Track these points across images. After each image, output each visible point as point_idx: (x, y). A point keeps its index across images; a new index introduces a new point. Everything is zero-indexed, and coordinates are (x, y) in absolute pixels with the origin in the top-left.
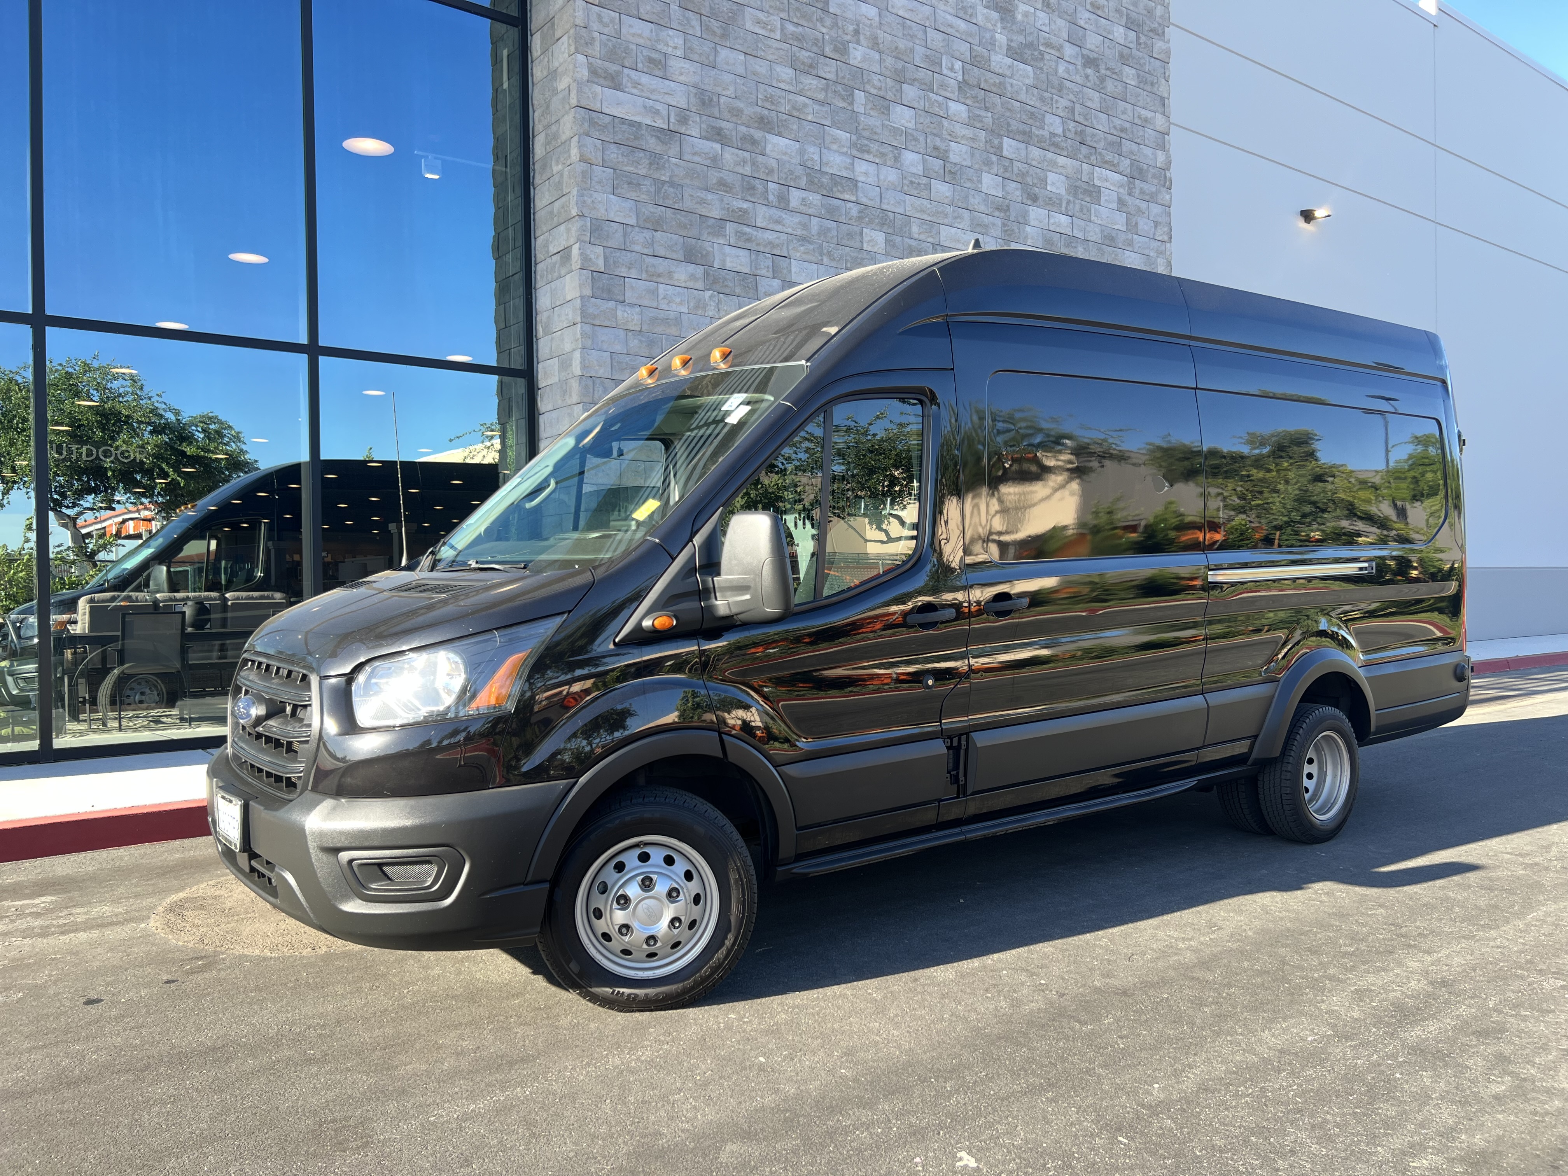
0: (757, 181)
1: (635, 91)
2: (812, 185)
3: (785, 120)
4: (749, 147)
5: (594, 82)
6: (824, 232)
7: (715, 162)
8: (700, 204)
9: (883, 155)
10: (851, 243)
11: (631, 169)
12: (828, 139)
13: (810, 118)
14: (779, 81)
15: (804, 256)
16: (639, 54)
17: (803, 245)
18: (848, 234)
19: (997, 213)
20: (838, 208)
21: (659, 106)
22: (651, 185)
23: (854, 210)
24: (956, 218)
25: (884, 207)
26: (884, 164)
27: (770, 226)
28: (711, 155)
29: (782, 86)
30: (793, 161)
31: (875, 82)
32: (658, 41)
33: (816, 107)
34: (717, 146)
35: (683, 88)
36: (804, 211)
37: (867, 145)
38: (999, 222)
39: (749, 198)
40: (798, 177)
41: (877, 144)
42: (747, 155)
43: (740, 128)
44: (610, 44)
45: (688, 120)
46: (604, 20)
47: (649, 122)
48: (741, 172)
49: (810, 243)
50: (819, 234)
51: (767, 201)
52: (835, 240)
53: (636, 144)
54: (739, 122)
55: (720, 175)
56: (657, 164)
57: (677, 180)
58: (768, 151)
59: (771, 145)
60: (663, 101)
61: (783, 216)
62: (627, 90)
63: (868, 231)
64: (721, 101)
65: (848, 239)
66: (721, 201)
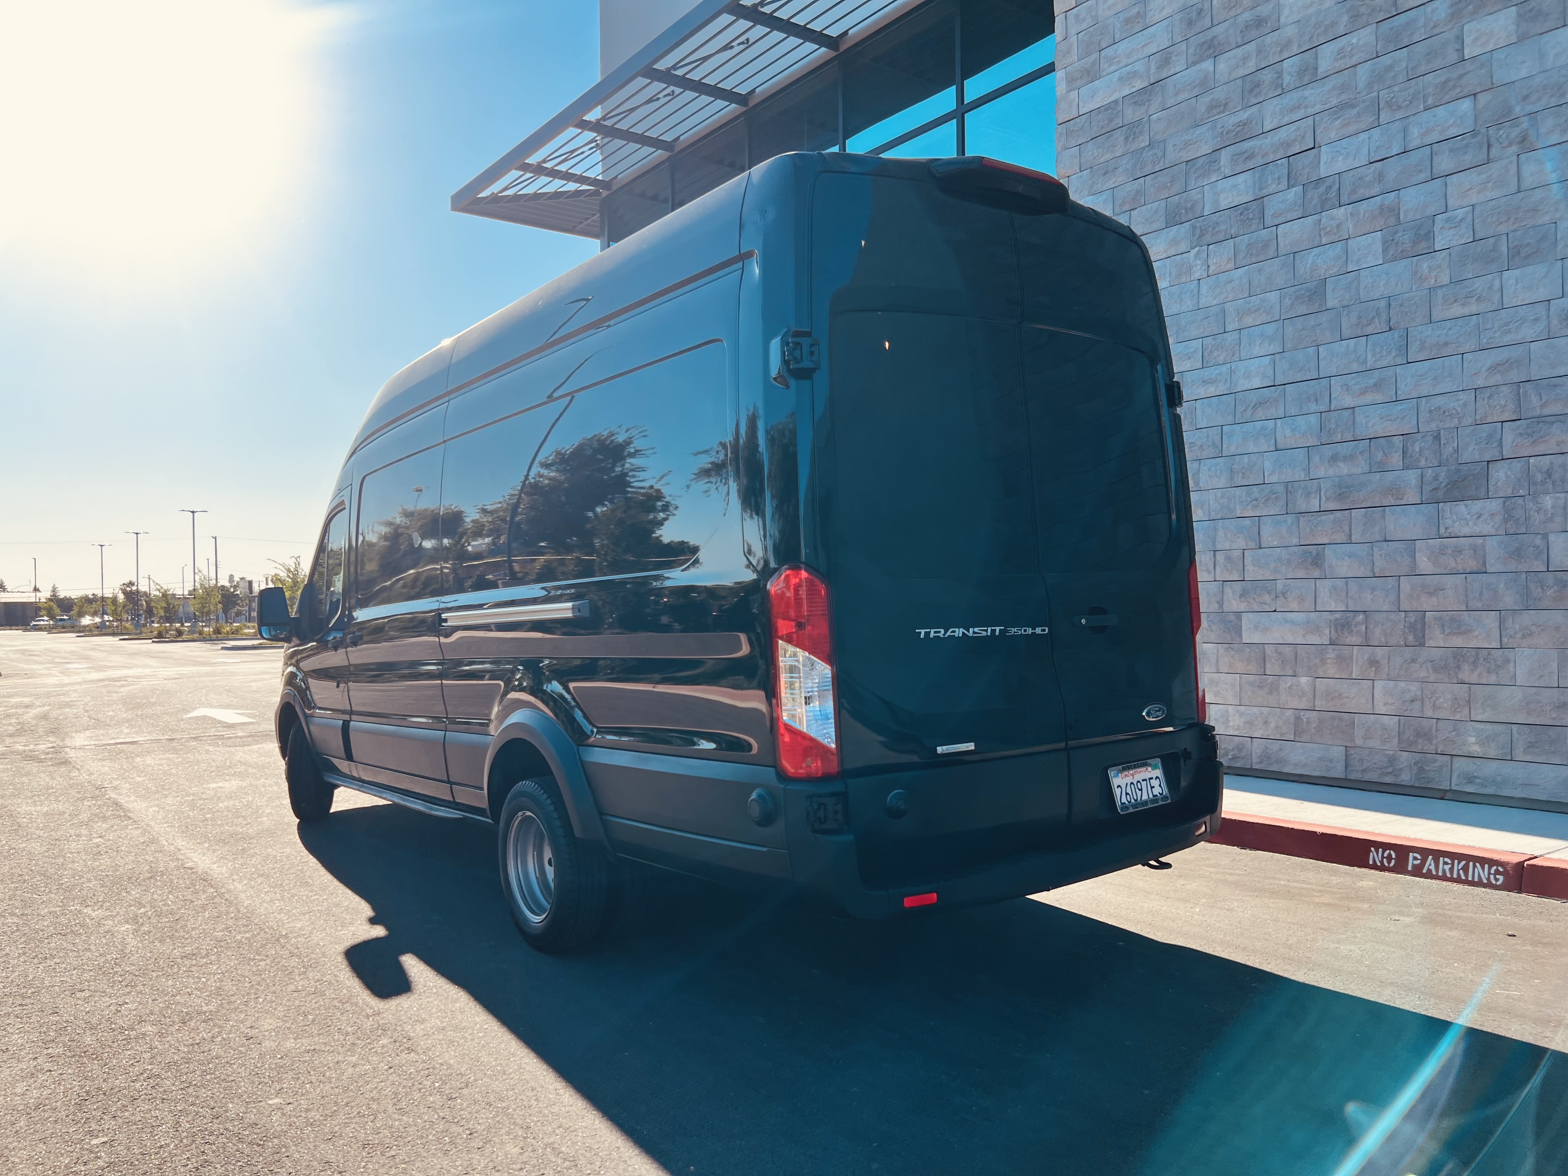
0: (1266, 71)
1: (1114, 68)
2: (1355, 21)
4: (1254, 33)
5: (1071, 90)
6: (1379, 77)
7: (1205, 85)
8: (1184, 148)
10: (1438, 63)
11: (1107, 157)
15: (1343, 131)
16: (1117, 23)
17: (1338, 118)
18: (1428, 54)
20: (1408, 25)
21: (1137, 67)
22: (1129, 161)
23: (1442, 9)
27: (1286, 120)
28: (1197, 82)
34: (1208, 65)
35: (1165, 24)
36: (1343, 67)
39: (1254, 101)
40: (1333, 24)
42: (1250, 48)
43: (1240, 19)
44: (1086, 38)
45: (1170, 58)
46: (1081, 16)
47: (1127, 92)
48: (1241, 75)
49: (1353, 106)
50: (1369, 85)
51: (1280, 89)
52: (1401, 78)
53: (1113, 125)
54: (1239, 12)
55: (1212, 96)
56: (1134, 133)
57: (1159, 137)
58: (1283, 21)
59: (1288, 8)
60: (1142, 56)
61: (1306, 93)
62: (1105, 73)
63: (1473, 25)
64: (1214, 2)
65: (1428, 62)
66: (1213, 128)
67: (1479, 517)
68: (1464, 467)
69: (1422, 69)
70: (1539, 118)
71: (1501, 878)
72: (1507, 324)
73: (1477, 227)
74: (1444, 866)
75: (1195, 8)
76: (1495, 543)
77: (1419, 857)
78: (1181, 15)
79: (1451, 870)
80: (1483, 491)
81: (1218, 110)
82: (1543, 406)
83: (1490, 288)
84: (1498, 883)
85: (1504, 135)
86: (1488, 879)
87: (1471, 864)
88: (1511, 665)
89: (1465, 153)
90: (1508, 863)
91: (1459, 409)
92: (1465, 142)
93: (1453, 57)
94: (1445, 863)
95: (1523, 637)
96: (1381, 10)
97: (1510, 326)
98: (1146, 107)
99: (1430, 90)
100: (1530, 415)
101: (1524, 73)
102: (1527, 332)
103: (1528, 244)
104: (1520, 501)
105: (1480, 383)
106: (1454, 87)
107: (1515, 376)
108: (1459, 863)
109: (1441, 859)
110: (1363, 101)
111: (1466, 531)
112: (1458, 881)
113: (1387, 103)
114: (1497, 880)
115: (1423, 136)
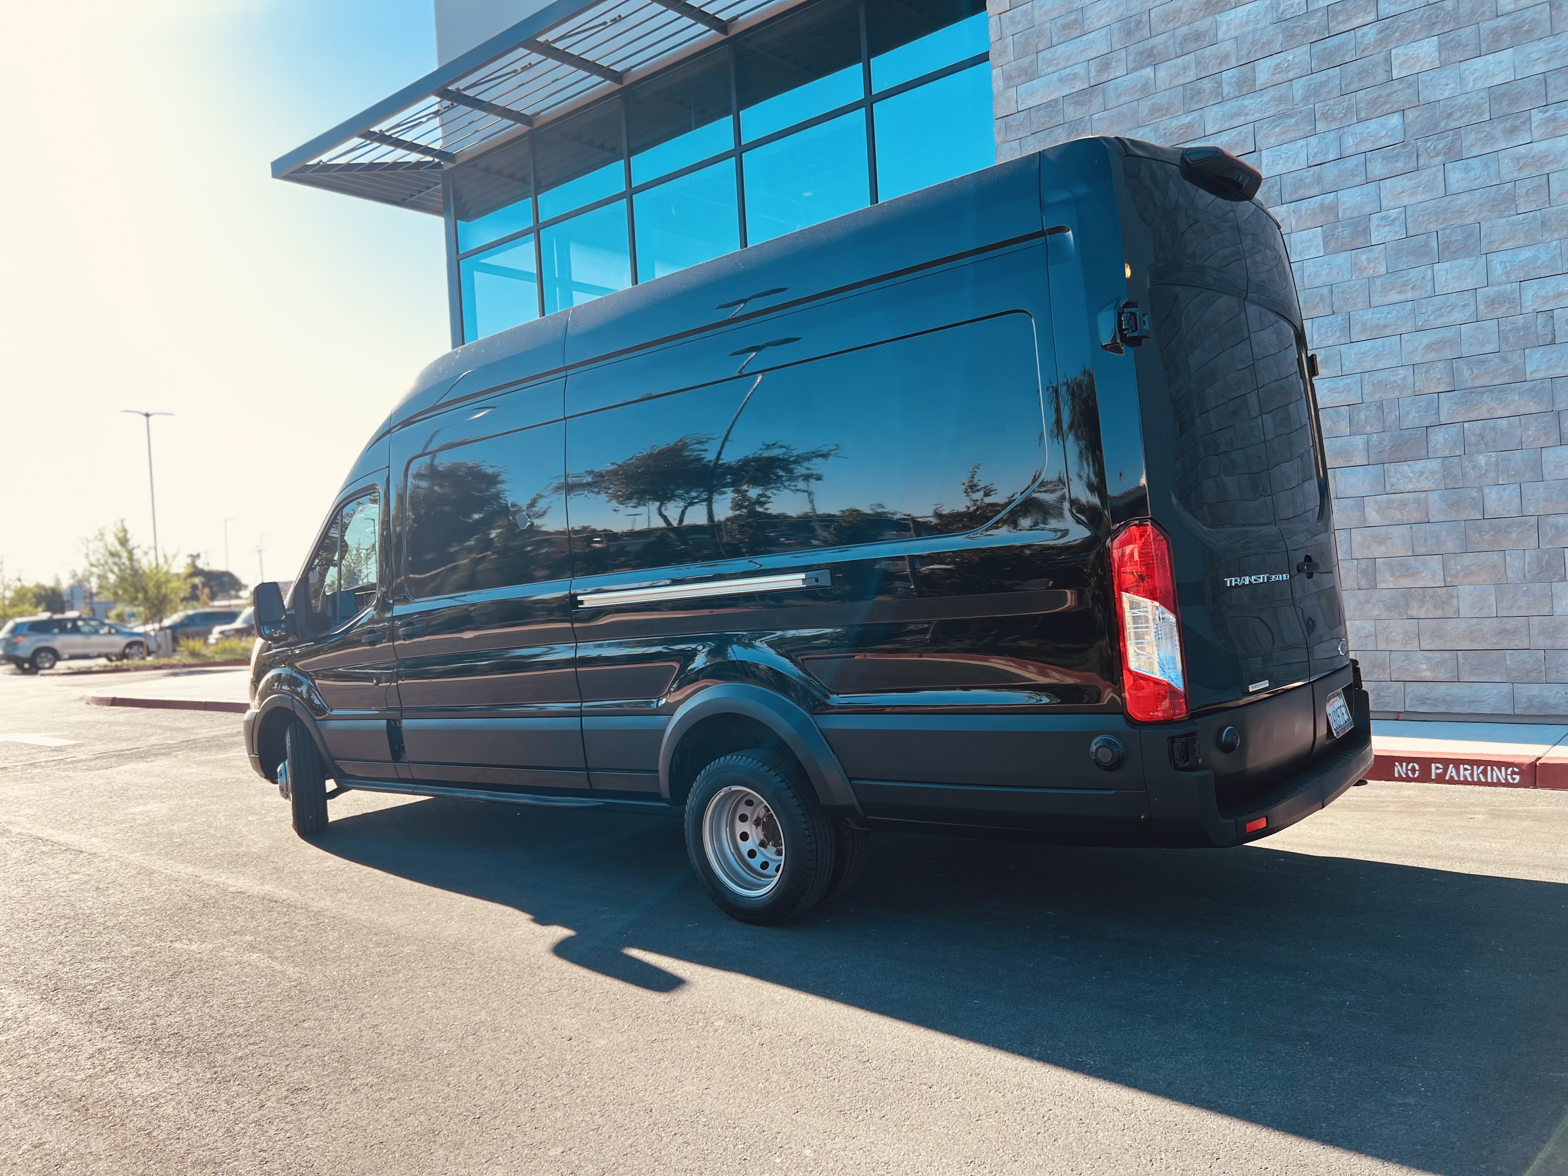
0: (1206, 80)
1: (1051, 69)
2: (1291, 40)
4: (1193, 46)
5: (1009, 87)
6: (1313, 93)
7: (1146, 89)
10: (1370, 81)
15: (1283, 138)
16: (1053, 28)
17: (1278, 126)
18: (1360, 73)
20: (1339, 47)
21: (1076, 69)
23: (1371, 34)
27: (1227, 125)
28: (1139, 86)
30: (1261, 25)
34: (1148, 72)
35: (1103, 31)
36: (1280, 80)
39: (1195, 107)
40: (1269, 42)
42: (1189, 58)
43: (1178, 32)
44: (1023, 40)
45: (1110, 63)
46: (1017, 19)
47: (1067, 92)
48: (1181, 82)
49: (1291, 116)
50: (1306, 98)
51: (1220, 97)
52: (1336, 93)
53: (1054, 122)
54: (1177, 25)
55: (1154, 101)
56: (1077, 130)
58: (1220, 36)
59: (1225, 26)
60: (1082, 60)
61: (1246, 102)
62: (1043, 73)
63: (1400, 50)
64: (1152, 15)
65: (1360, 80)
66: (1156, 130)
67: (1421, 475)
68: (1406, 433)
69: (1354, 87)
70: (1463, 133)
71: (1517, 777)
72: (1439, 309)
73: (1409, 225)
74: (1465, 772)
75: (1133, 19)
76: (1436, 497)
77: (1441, 766)
78: (1119, 25)
79: (1472, 775)
80: (1424, 452)
81: (1160, 114)
82: (1474, 379)
83: (1423, 278)
84: (1515, 782)
85: (1432, 148)
86: (1506, 779)
87: (1489, 768)
88: (1455, 602)
89: (1397, 161)
90: (1522, 764)
91: (1400, 382)
92: (1396, 151)
93: (1381, 77)
94: (1466, 769)
95: (1465, 576)
96: (1315, 32)
97: (1443, 311)
98: (1087, 106)
99: (1363, 105)
100: (1463, 387)
101: (1446, 94)
102: (1458, 316)
103: (1456, 241)
104: (1457, 460)
105: (1418, 360)
106: (1385, 103)
107: (1448, 354)
108: (1478, 768)
109: (1461, 766)
110: (1300, 112)
111: (1410, 487)
112: (1479, 783)
113: (1323, 114)
114: (1514, 779)
115: (1357, 145)
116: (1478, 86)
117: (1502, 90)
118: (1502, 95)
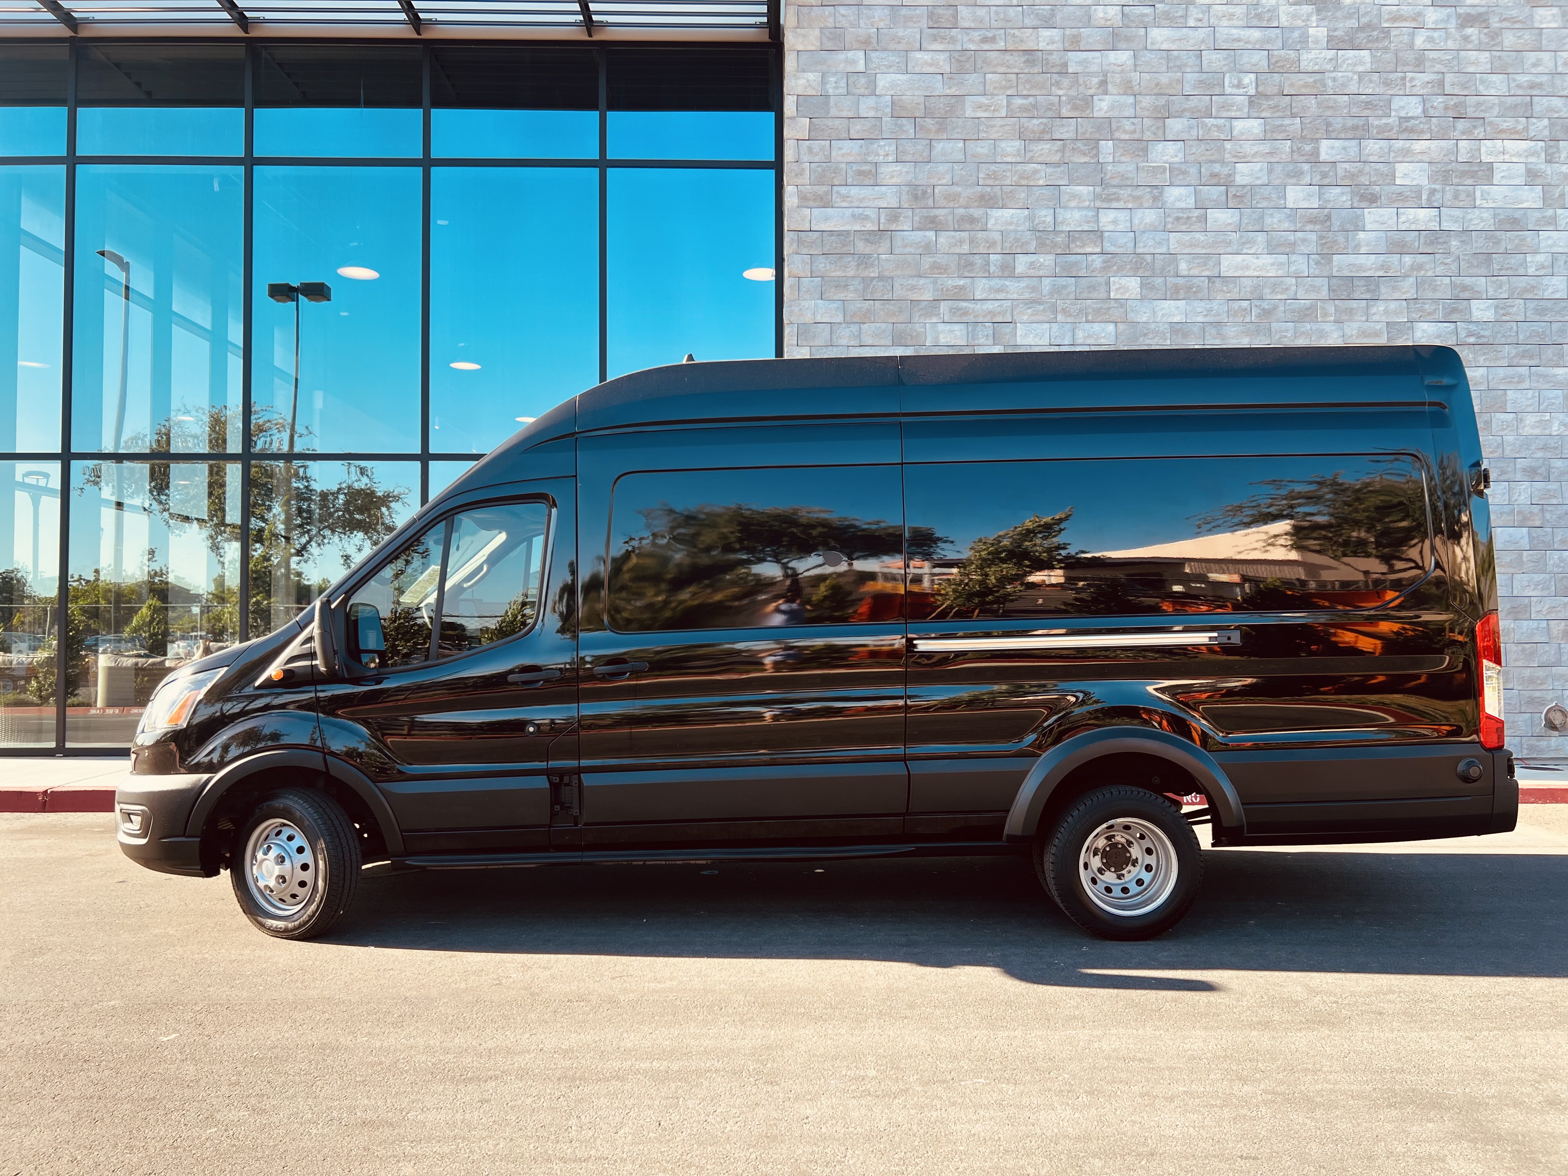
0: (977, 257)
1: (844, 204)
2: (1042, 247)
3: (1011, 192)
4: (968, 227)
5: (803, 207)
6: (1057, 290)
7: (928, 249)
8: (910, 290)
9: (1136, 198)
10: (1094, 295)
11: (839, 273)
12: (1064, 198)
13: (1041, 182)
14: (1003, 156)
15: (1033, 318)
16: (849, 170)
17: (1030, 308)
18: (1089, 287)
19: (1310, 227)
20: (1076, 263)
21: (868, 212)
22: (859, 284)
23: (1098, 261)
24: (1244, 243)
25: (1139, 251)
26: (1141, 207)
27: (991, 297)
28: (923, 244)
29: (1009, 159)
30: (1021, 228)
31: (1127, 127)
32: (868, 154)
33: (1050, 170)
34: (931, 234)
35: (895, 189)
36: (1033, 274)
37: (1115, 193)
38: (1313, 237)
39: (967, 274)
40: (1027, 243)
41: (1130, 189)
42: (965, 235)
43: (957, 211)
44: (819, 170)
45: (899, 217)
46: (815, 150)
47: (857, 228)
48: (957, 251)
49: (1040, 304)
50: (1051, 294)
51: (988, 273)
52: (1072, 296)
53: (844, 250)
54: (956, 206)
55: (934, 259)
56: (866, 263)
57: (887, 274)
58: (990, 226)
59: (994, 219)
60: (873, 206)
61: (1007, 283)
62: (836, 205)
63: (1116, 279)
64: (936, 191)
65: (1089, 292)
66: (935, 283)
69: (1085, 295)
75: (919, 188)
81: (939, 271)
93: (1103, 294)
96: (1059, 247)
98: (876, 246)
99: (1090, 310)
101: (1144, 319)
106: (1105, 314)
110: (1047, 302)
113: (1062, 309)
115: (1085, 338)
116: (1164, 320)
117: (1178, 327)
118: (1178, 331)
